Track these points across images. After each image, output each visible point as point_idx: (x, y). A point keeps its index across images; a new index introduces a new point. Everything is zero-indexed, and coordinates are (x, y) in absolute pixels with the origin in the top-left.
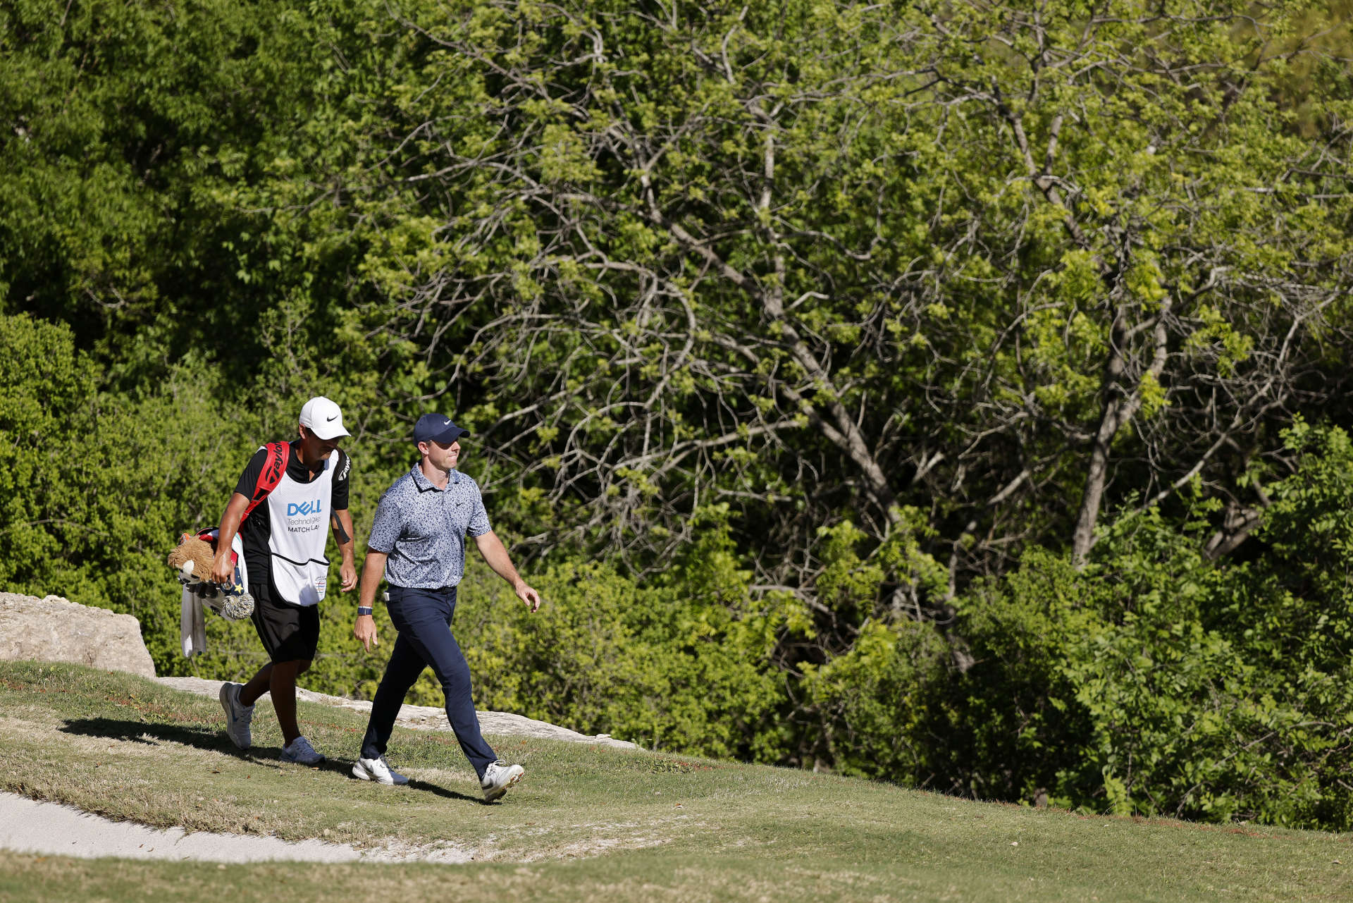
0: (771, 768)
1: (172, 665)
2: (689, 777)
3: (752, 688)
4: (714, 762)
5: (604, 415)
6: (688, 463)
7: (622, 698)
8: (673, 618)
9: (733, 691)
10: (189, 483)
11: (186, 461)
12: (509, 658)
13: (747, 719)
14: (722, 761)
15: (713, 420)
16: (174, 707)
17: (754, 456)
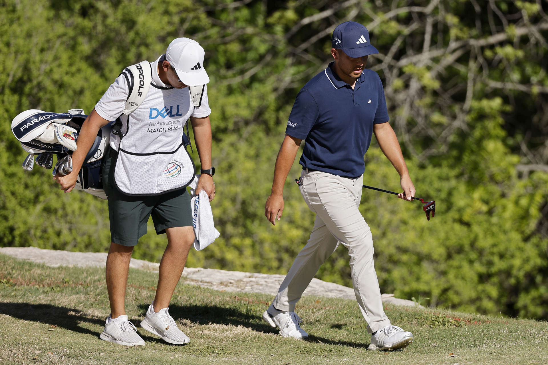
0: (532, 322)
1: (14, 238)
2: (461, 331)
3: (518, 254)
4: (483, 317)
5: (391, 19)
6: (463, 60)
7: (405, 264)
8: (450, 194)
9: (502, 256)
10: (30, 80)
11: (27, 61)
12: (306, 230)
13: (512, 281)
14: (490, 317)
15: (485, 23)
16: (15, 273)
17: (520, 54)
